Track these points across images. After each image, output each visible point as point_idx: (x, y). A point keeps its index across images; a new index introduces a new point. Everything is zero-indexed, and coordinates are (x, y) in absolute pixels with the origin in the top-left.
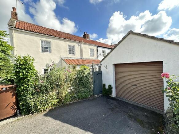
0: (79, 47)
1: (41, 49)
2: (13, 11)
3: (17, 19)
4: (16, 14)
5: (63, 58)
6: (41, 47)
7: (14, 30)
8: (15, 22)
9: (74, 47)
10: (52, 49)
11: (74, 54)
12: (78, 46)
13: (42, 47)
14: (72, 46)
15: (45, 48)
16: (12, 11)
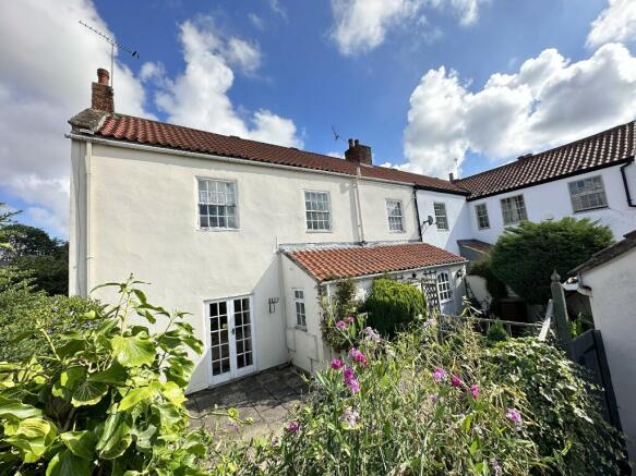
0: (347, 194)
1: (196, 216)
2: (100, 80)
3: (111, 109)
4: (109, 93)
5: (287, 250)
6: (197, 209)
7: (93, 143)
8: (104, 118)
9: (325, 196)
10: (241, 211)
11: (327, 227)
12: (343, 192)
13: (203, 209)
14: (319, 195)
15: (213, 208)
16: (93, 84)
